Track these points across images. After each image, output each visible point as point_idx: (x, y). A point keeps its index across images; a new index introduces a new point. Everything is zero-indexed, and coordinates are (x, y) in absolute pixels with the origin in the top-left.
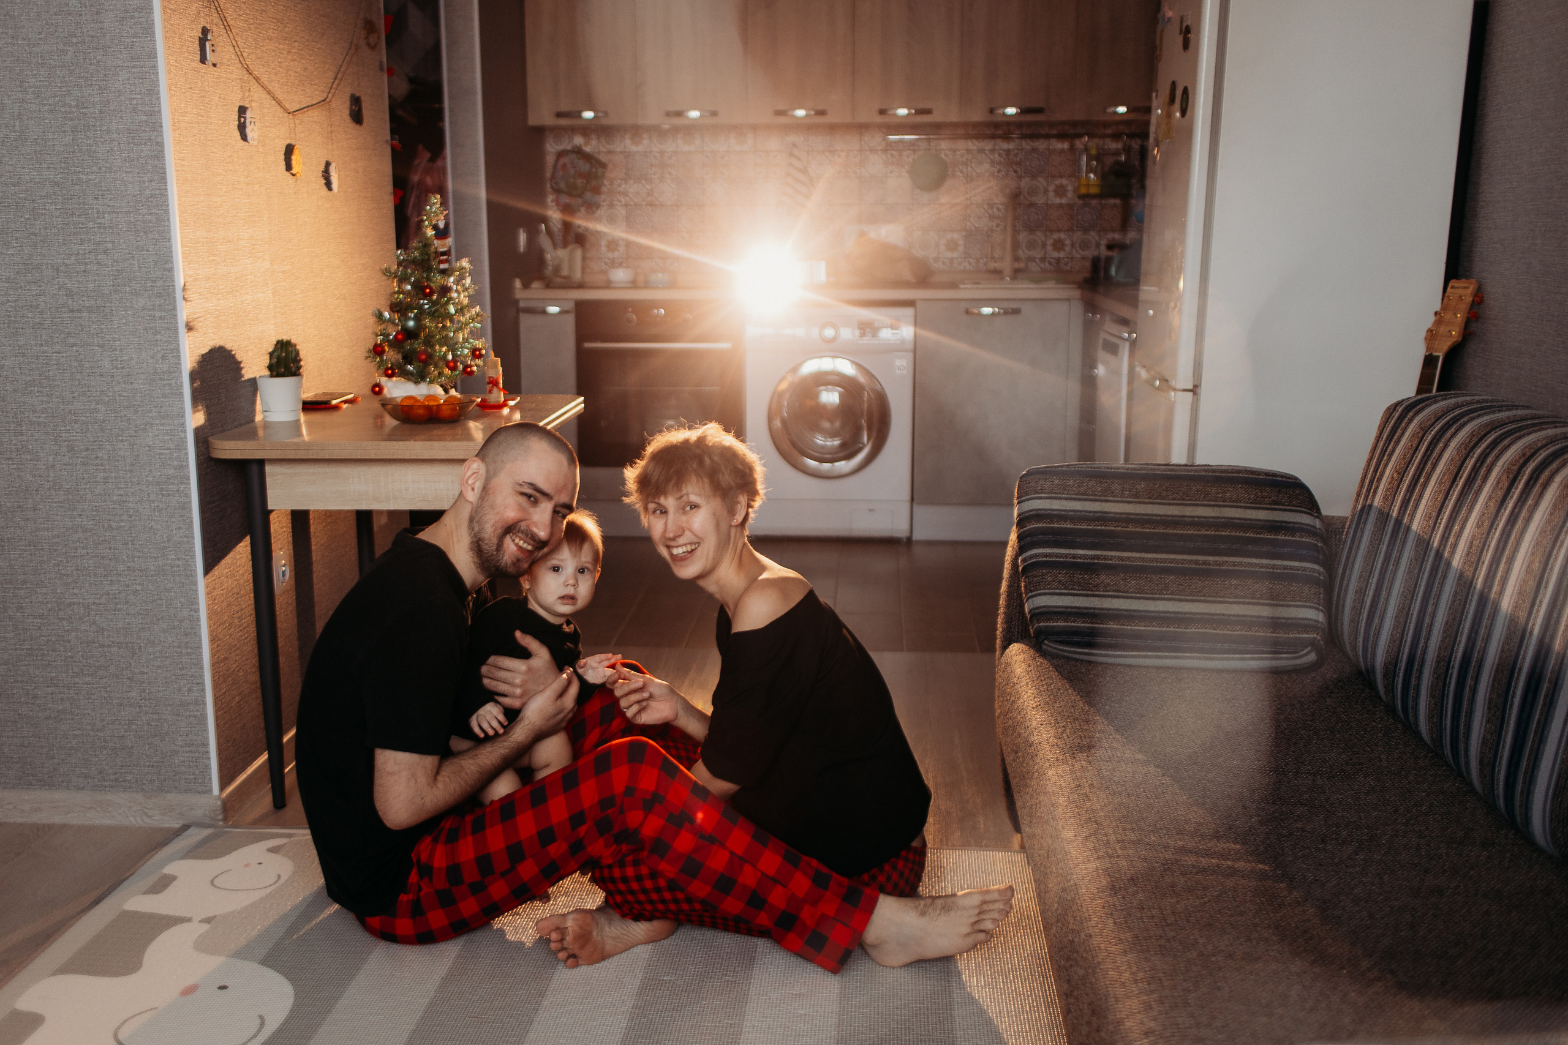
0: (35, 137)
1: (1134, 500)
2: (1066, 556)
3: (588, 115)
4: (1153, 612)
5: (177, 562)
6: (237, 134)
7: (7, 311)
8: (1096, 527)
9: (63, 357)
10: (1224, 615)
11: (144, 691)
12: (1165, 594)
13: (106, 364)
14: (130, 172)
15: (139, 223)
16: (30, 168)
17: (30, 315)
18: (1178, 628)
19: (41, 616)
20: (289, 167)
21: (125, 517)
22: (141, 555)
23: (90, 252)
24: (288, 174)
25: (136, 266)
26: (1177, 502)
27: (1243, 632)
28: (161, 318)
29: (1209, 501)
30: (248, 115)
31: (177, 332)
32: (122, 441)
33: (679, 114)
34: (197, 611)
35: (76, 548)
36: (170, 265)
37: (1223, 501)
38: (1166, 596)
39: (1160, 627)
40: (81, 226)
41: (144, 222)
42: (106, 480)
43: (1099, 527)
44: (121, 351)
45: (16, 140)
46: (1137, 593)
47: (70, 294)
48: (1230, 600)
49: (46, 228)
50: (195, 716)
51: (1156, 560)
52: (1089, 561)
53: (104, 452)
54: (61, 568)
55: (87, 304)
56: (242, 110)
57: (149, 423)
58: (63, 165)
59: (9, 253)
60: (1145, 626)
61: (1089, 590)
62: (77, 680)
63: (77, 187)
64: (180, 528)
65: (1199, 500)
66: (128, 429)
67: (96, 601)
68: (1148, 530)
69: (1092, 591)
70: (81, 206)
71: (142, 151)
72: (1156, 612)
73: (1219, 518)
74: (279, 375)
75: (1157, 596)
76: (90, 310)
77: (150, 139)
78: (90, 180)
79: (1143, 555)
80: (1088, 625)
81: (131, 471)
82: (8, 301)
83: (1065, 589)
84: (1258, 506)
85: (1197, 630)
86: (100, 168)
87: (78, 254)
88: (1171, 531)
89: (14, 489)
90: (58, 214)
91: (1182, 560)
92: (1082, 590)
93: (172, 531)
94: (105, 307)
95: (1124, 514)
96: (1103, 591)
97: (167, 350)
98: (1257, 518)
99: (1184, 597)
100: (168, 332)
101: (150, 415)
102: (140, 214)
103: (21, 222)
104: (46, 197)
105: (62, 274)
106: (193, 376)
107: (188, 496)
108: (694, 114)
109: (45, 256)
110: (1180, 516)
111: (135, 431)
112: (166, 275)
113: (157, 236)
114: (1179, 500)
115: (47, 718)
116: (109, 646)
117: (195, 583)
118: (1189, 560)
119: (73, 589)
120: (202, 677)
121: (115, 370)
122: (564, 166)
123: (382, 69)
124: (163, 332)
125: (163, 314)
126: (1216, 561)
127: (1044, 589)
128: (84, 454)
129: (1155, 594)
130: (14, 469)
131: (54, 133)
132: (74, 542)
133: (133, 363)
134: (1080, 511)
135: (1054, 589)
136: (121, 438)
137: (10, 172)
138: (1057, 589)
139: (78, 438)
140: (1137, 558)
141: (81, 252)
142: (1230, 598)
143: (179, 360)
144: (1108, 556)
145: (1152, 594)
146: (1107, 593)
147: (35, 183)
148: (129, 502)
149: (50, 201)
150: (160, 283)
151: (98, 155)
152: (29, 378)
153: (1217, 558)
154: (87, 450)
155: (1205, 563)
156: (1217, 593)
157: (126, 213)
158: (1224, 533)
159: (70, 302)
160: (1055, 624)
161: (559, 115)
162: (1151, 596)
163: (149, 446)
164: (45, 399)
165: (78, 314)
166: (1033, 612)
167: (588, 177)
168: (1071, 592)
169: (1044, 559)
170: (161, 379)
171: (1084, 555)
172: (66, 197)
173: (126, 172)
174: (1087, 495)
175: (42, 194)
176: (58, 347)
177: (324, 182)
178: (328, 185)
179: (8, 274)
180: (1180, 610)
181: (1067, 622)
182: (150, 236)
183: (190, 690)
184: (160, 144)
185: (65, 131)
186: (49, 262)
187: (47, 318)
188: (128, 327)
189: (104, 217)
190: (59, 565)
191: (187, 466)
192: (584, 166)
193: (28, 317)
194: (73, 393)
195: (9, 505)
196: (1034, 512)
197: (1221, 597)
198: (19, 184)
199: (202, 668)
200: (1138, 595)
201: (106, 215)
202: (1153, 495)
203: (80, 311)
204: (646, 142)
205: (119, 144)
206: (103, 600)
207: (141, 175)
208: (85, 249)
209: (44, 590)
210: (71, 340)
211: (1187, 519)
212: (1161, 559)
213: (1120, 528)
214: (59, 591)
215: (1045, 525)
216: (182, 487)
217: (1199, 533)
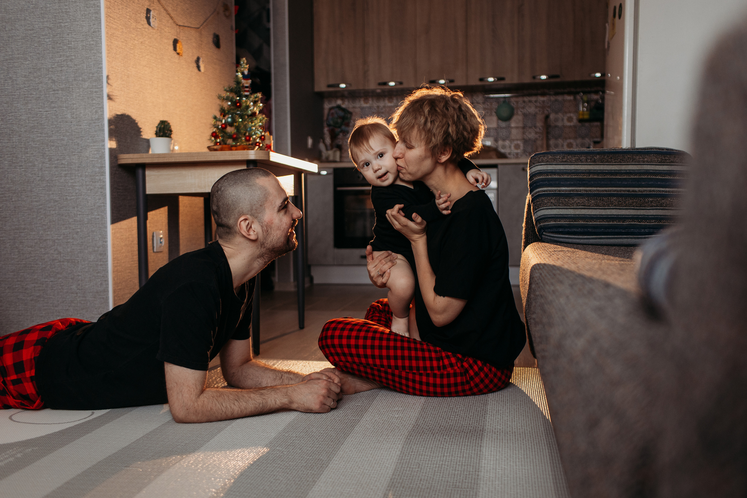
0: (42, 7)
1: (593, 163)
2: (555, 191)
3: (343, 86)
4: (604, 215)
5: (98, 217)
6: (145, 21)
7: (24, 92)
8: (572, 177)
9: (49, 114)
10: (645, 215)
11: (79, 285)
12: (611, 206)
13: (69, 116)
14: (84, 21)
15: (87, 46)
16: (39, 22)
17: (34, 93)
18: (618, 222)
19: (31, 247)
20: (175, 49)
21: (74, 194)
22: (81, 213)
23: (64, 61)
24: (174, 52)
25: (85, 66)
26: (617, 163)
27: (656, 223)
28: (96, 92)
29: (635, 162)
30: (152, 13)
31: (103, 99)
32: (74, 155)
33: (385, 84)
34: (106, 242)
35: (50, 211)
36: (101, 66)
37: (643, 162)
38: (611, 207)
39: (608, 222)
40: (60, 48)
41: (90, 45)
42: (66, 175)
43: (574, 177)
44: (76, 109)
45: (32, 8)
46: (595, 206)
47: (54, 82)
48: (648, 208)
49: (44, 50)
50: (103, 298)
51: (606, 191)
52: (568, 192)
53: (65, 161)
54: (42, 221)
55: (61, 87)
56: (148, 11)
57: (87, 145)
58: (54, 19)
59: (26, 63)
60: (600, 222)
61: (568, 206)
62: (47, 280)
63: (60, 30)
64: (100, 199)
65: (630, 162)
66: (78, 148)
67: (58, 238)
68: (601, 177)
69: (570, 206)
70: (61, 39)
71: (90, 10)
72: (606, 215)
73: (641, 170)
74: (159, 136)
75: (607, 207)
76: (62, 89)
77: (94, 4)
78: (66, 26)
79: (598, 189)
80: (567, 223)
81: (78, 170)
82: (25, 87)
83: (554, 206)
84: (663, 164)
85: (630, 223)
86: (71, 20)
87: (58, 62)
88: (614, 177)
89: (22, 181)
90: (50, 43)
91: (620, 190)
92: (564, 206)
93: (96, 200)
94: (69, 88)
95: (587, 170)
96: (576, 206)
97: (98, 108)
98: (663, 169)
99: (621, 208)
100: (99, 99)
101: (88, 141)
102: (88, 41)
103: (33, 48)
104: (45, 35)
105: (50, 72)
106: (110, 122)
107: (104, 182)
108: (392, 84)
109: (43, 64)
110: (619, 170)
111: (81, 150)
112: (99, 70)
113: (95, 52)
114: (618, 162)
115: (31, 300)
116: (63, 262)
117: (106, 227)
118: (624, 190)
119: (47, 232)
120: (107, 276)
121: (73, 119)
122: (332, 114)
123: (232, 29)
124: (96, 99)
125: (97, 90)
126: (640, 190)
127: (543, 207)
128: (56, 162)
129: (605, 206)
130: (23, 171)
131: (50, 4)
132: (49, 207)
133: (82, 115)
134: (563, 170)
135: (548, 206)
136: (74, 153)
137: (29, 24)
138: (550, 206)
139: (54, 154)
140: (594, 190)
141: (60, 61)
142: (648, 207)
143: (103, 113)
144: (579, 190)
145: (604, 206)
146: (578, 207)
147: (40, 29)
148: (76, 186)
149: (47, 37)
150: (96, 75)
151: (70, 14)
152: (32, 125)
153: (640, 189)
154: (58, 160)
155: (633, 191)
156: (641, 205)
157: (82, 41)
158: (644, 177)
159: (53, 86)
160: (549, 223)
161: (329, 86)
162: (603, 207)
163: (87, 157)
164: (39, 135)
165: (57, 92)
166: (537, 219)
167: (343, 118)
168: (558, 207)
169: (543, 193)
170: (94, 123)
171: (565, 190)
172: (54, 35)
173: (83, 21)
174: (567, 162)
175: (43, 34)
176: (47, 109)
177: (197, 65)
178: (198, 67)
179: (25, 74)
180: (620, 214)
181: (556, 222)
182: (92, 52)
183: (101, 284)
184: (99, 7)
185: (55, 3)
186: (45, 67)
187: (43, 94)
188: (80, 97)
189: (71, 44)
190: (41, 220)
191: (105, 167)
192: (341, 113)
193: (33, 95)
194: (52, 131)
195: (20, 189)
196: (538, 172)
197: (643, 207)
198: (33, 30)
199: (107, 272)
200: (596, 207)
201: (72, 43)
202: (603, 161)
203: (58, 90)
204: (370, 102)
205: (80, 8)
206: (61, 238)
207: (89, 22)
208: (62, 60)
209: (34, 233)
210: (53, 105)
211: (623, 171)
212: (608, 190)
213: (585, 177)
214: (40, 233)
215: (543, 177)
216: (102, 177)
217: (630, 177)
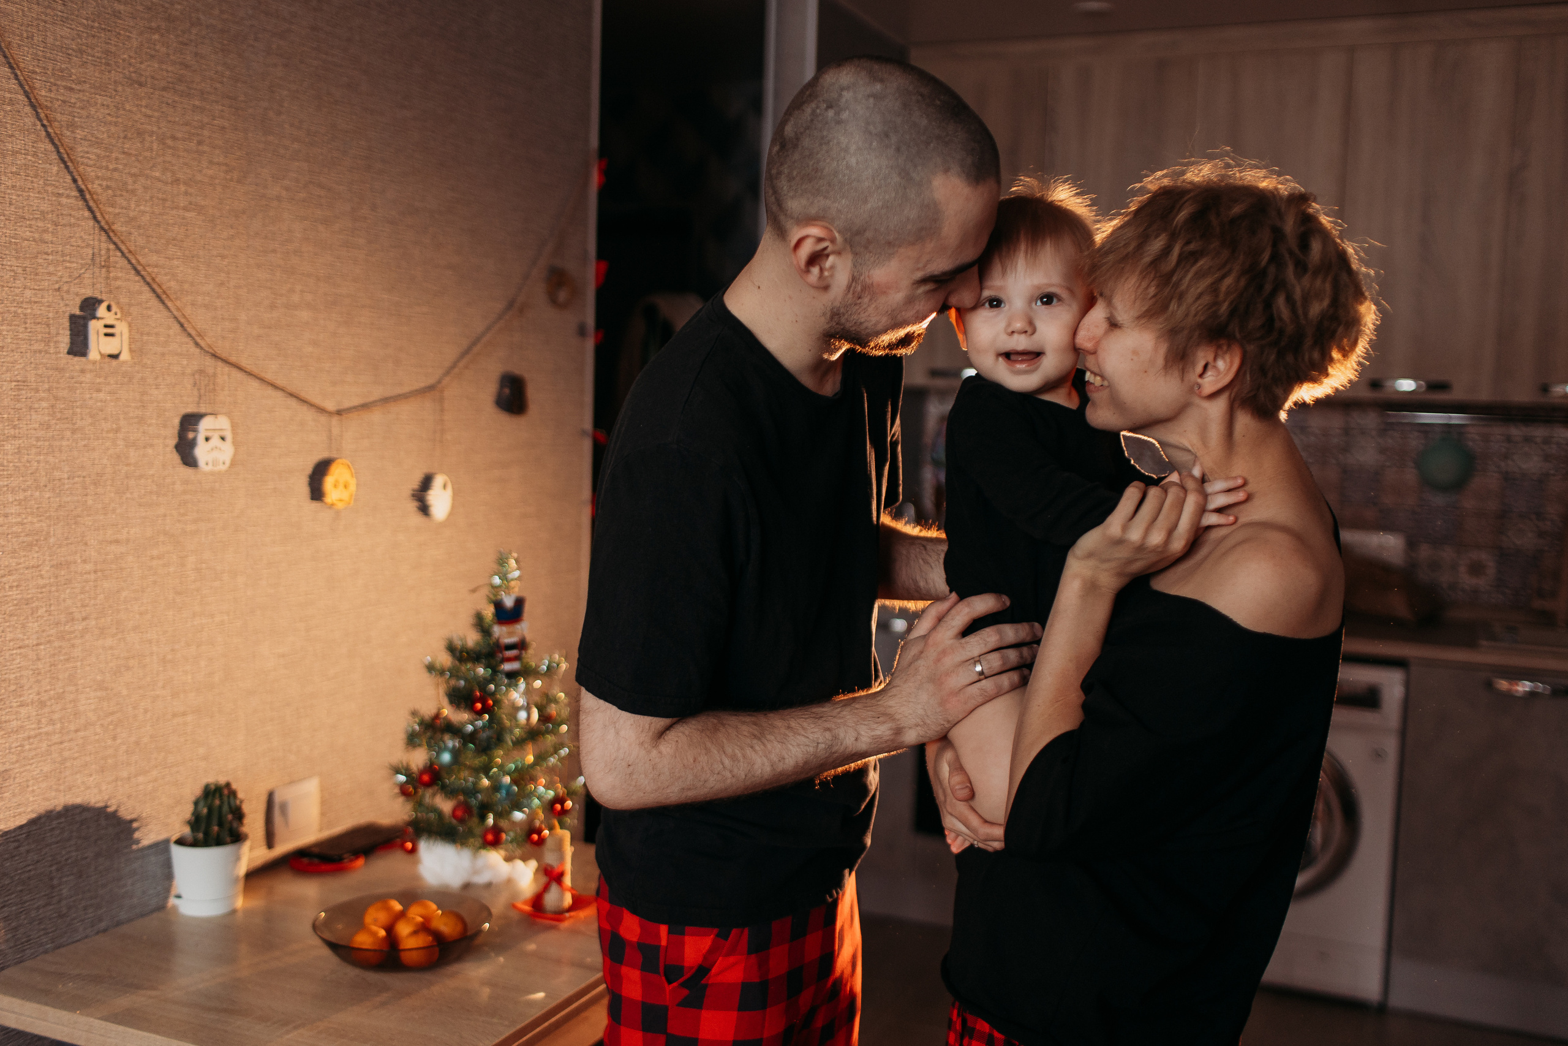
6: (174, 458)
20: (317, 494)
24: (315, 505)
30: (204, 425)
56: (190, 420)
161: (934, 373)
177: (416, 504)
178: (424, 509)
